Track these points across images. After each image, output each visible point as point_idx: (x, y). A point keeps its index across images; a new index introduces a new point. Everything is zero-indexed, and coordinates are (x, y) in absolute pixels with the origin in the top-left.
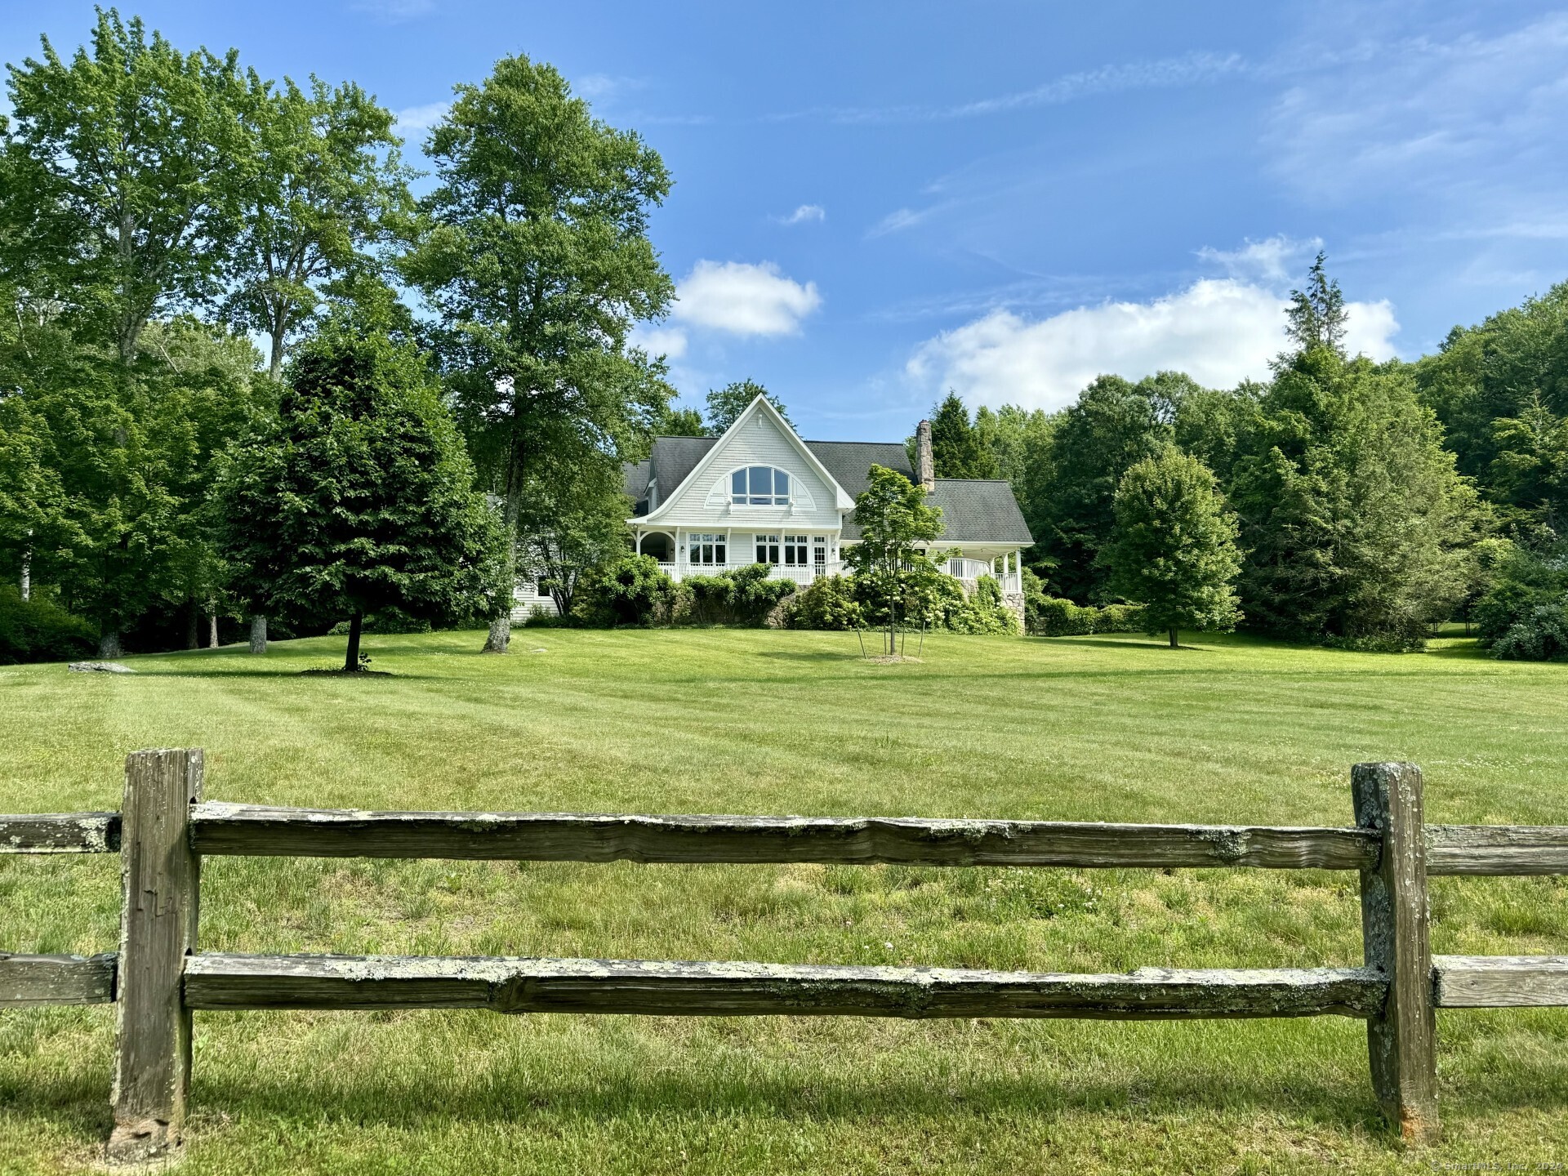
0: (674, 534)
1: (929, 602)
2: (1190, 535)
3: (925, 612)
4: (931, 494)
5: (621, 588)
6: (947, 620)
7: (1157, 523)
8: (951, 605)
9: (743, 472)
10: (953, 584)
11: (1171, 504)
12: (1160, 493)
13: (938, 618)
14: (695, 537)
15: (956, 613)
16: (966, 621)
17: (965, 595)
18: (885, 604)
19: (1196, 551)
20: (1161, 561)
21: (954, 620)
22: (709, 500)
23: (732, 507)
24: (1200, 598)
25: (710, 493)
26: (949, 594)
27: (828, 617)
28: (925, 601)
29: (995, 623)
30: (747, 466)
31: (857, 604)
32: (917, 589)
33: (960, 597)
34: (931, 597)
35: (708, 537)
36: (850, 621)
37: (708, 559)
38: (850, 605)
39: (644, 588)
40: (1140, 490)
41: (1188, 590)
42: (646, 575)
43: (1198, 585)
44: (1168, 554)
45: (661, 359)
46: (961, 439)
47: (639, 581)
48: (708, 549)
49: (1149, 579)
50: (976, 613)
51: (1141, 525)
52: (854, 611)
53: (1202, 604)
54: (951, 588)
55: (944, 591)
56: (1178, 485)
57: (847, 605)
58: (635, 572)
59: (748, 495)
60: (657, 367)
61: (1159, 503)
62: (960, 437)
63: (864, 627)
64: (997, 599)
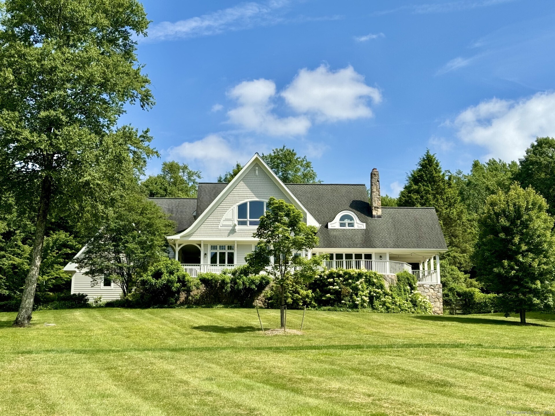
0: (200, 245)
1: (359, 290)
2: (527, 244)
3: (355, 297)
4: (379, 217)
5: (153, 281)
6: (371, 302)
7: (502, 235)
8: (375, 292)
9: (246, 204)
10: (377, 278)
11: (513, 222)
12: (505, 215)
13: (364, 301)
14: (214, 247)
15: (378, 298)
16: (384, 304)
17: (386, 285)
18: (329, 292)
19: (531, 255)
20: (506, 263)
21: (376, 303)
22: (222, 222)
23: (238, 227)
24: (536, 289)
25: (223, 218)
26: (373, 284)
27: (290, 300)
28: (356, 290)
29: (408, 305)
30: (248, 200)
31: (310, 291)
32: (350, 281)
33: (382, 287)
34: (360, 287)
35: (222, 247)
36: (305, 303)
37: (222, 262)
38: (305, 293)
39: (168, 281)
40: (492, 212)
41: (527, 283)
42: (171, 273)
43: (533, 279)
44: (511, 257)
45: (147, 132)
46: (435, 182)
47: (165, 276)
48: (222, 255)
49: (499, 275)
50: (393, 298)
51: (492, 236)
52: (307, 296)
53: (539, 292)
54: (375, 280)
55: (369, 282)
56: (518, 210)
57: (304, 292)
58: (164, 271)
59: (248, 219)
60: (144, 137)
61: (503, 222)
62: (432, 180)
63: (314, 307)
64: (412, 288)
